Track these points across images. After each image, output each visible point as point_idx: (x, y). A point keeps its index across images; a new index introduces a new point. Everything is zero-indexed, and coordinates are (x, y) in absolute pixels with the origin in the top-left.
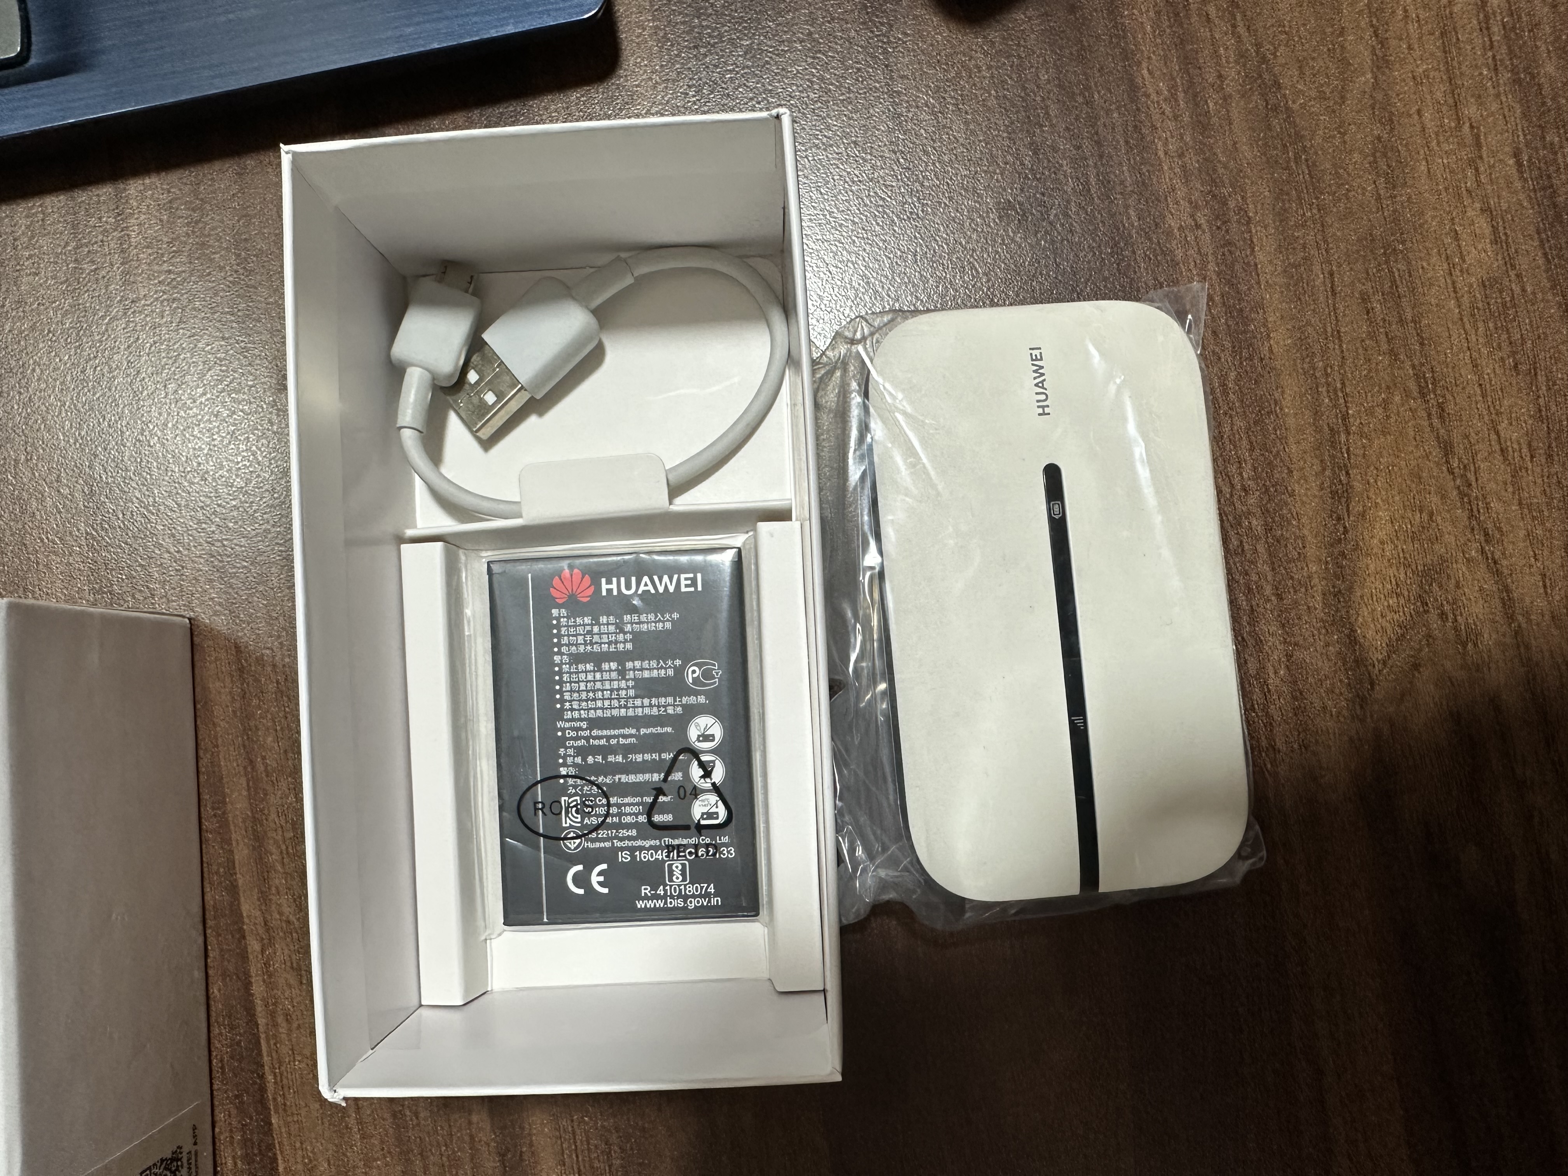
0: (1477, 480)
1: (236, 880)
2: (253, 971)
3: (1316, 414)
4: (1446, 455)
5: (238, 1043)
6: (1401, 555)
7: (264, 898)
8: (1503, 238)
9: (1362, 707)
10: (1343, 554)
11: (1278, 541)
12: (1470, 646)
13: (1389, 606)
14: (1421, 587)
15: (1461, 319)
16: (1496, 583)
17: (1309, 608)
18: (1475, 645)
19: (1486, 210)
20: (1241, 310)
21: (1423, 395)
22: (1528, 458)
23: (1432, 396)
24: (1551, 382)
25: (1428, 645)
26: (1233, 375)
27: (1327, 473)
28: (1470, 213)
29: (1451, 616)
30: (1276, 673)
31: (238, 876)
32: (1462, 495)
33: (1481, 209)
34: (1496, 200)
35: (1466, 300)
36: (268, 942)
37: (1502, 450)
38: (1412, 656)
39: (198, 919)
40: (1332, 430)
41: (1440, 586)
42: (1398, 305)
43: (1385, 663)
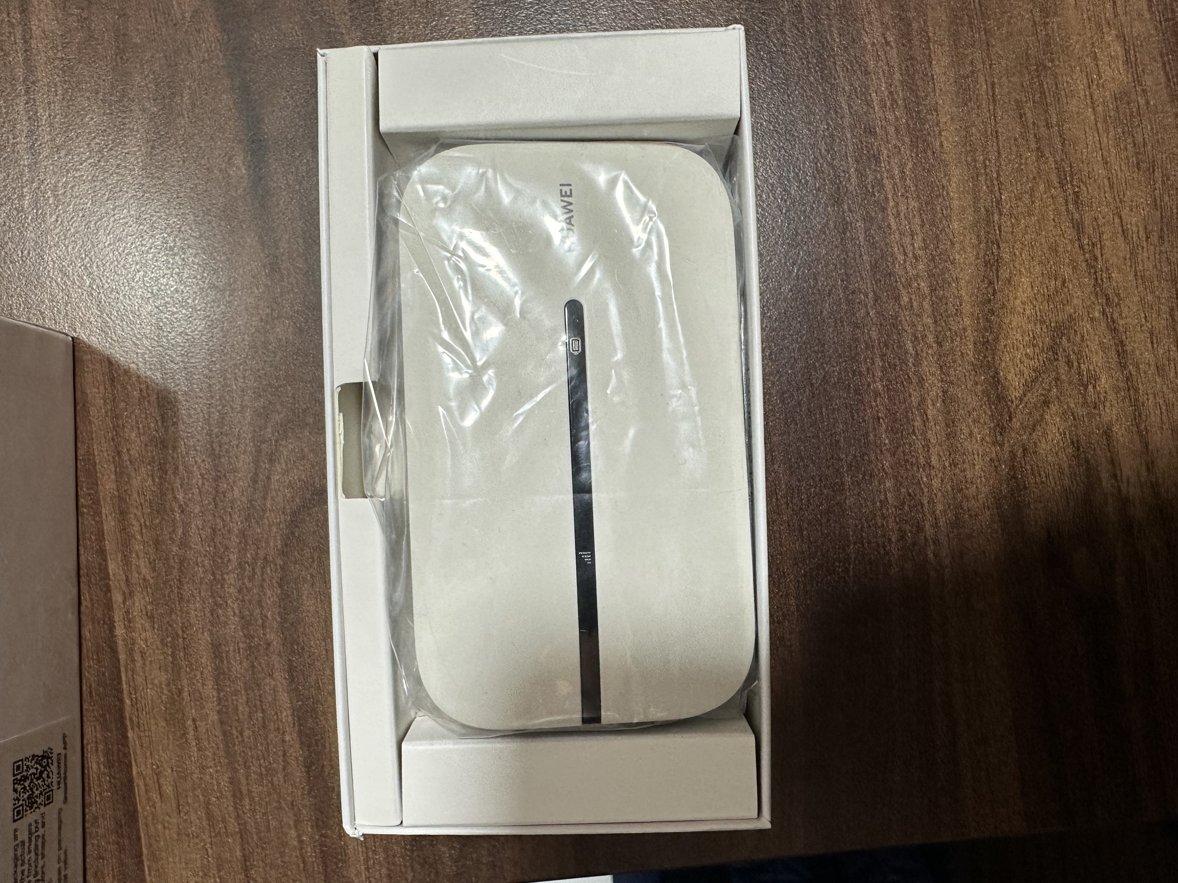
0: (1102, 255)
1: (104, 545)
2: (116, 618)
3: (976, 199)
4: (1078, 233)
5: (104, 674)
6: (1038, 313)
7: (126, 562)
8: (1133, 59)
9: (1001, 434)
10: (992, 312)
11: (940, 299)
12: (1090, 387)
13: (1026, 354)
14: (1053, 339)
15: (1096, 125)
16: (1113, 338)
17: (962, 353)
18: (1094, 387)
19: (1121, 37)
20: (919, 112)
21: (1062, 186)
22: (1144, 239)
23: (1069, 186)
24: (1166, 177)
25: (1057, 386)
26: (910, 165)
27: (981, 246)
28: (1108, 38)
29: (1075, 364)
30: (933, 405)
31: (106, 542)
32: (1089, 266)
33: (1117, 36)
34: (1129, 29)
35: (1100, 109)
36: (129, 595)
37: (1123, 231)
38: (1043, 395)
39: (74, 574)
40: (987, 211)
41: (1069, 340)
42: (1046, 112)
43: (1021, 400)
